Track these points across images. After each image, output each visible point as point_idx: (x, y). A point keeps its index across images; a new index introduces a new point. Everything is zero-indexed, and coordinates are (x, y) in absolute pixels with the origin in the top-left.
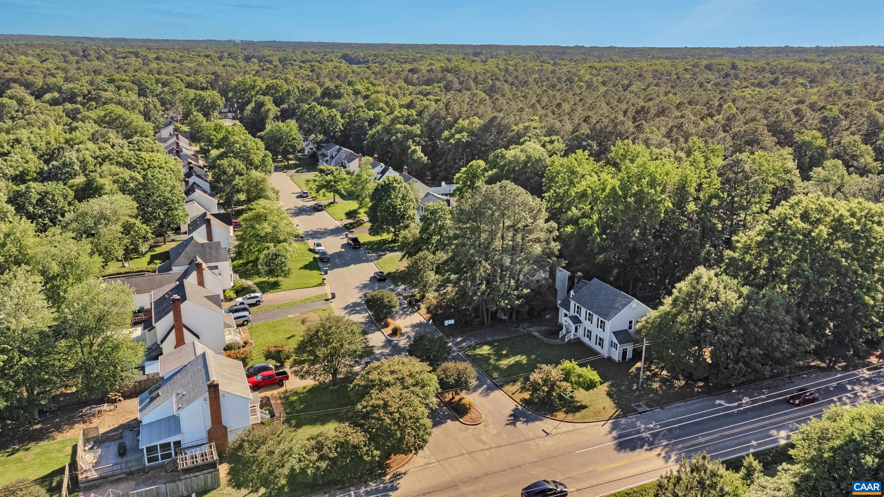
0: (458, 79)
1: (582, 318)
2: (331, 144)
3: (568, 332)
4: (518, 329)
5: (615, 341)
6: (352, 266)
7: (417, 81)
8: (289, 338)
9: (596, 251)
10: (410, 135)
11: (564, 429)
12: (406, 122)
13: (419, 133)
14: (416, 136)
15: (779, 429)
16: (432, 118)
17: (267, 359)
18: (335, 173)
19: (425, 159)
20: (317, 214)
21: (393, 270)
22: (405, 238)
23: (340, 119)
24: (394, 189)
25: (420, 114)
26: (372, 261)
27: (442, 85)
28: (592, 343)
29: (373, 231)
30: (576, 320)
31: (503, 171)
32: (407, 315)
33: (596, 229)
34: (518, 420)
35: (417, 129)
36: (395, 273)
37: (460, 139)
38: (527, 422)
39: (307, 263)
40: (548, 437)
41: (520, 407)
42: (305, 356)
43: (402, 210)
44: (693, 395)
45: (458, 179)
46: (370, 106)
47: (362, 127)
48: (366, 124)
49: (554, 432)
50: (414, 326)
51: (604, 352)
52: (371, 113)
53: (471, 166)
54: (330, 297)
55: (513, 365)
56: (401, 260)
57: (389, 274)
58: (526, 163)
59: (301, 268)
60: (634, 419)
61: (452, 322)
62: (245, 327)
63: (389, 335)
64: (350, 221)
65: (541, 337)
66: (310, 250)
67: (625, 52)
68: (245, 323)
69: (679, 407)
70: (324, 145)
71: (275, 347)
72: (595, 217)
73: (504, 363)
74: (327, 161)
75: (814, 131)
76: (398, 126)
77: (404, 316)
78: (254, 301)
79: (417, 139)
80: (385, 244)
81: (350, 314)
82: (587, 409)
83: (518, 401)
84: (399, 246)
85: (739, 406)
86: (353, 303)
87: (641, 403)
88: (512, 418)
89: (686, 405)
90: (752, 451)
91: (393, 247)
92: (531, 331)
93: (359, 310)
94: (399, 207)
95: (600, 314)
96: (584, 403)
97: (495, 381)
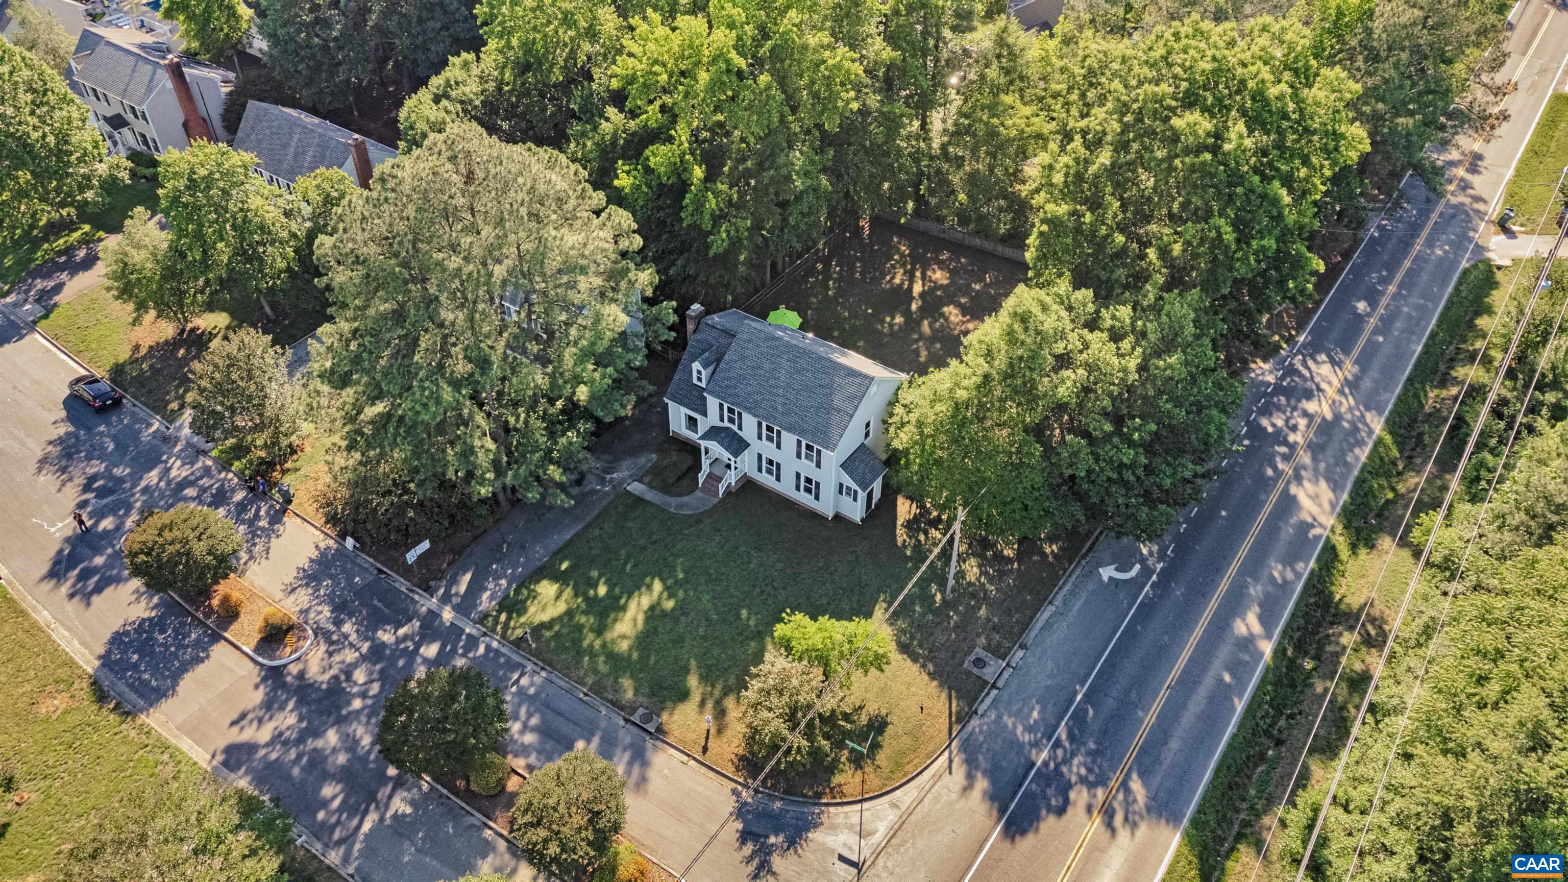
1: (748, 433)
5: (848, 482)
11: (882, 830)
21: (124, 355)
26: (31, 327)
28: (786, 487)
30: (735, 441)
32: (269, 533)
33: (697, 170)
34: (771, 850)
36: (134, 360)
38: (792, 844)
41: (745, 795)
43: (51, 139)
44: (1053, 574)
49: (867, 849)
50: (312, 576)
51: (826, 506)
60: (994, 714)
61: (424, 547)
63: (259, 648)
65: (651, 496)
73: (624, 631)
77: (259, 547)
80: (36, 244)
81: (87, 598)
82: (890, 730)
83: (730, 771)
84: (86, 241)
85: (1147, 572)
86: (67, 540)
87: (979, 652)
88: (748, 849)
89: (1060, 613)
90: (1240, 706)
91: (69, 250)
92: (621, 482)
93: (107, 566)
94: (35, 135)
95: (801, 432)
96: (872, 708)
97: (635, 718)
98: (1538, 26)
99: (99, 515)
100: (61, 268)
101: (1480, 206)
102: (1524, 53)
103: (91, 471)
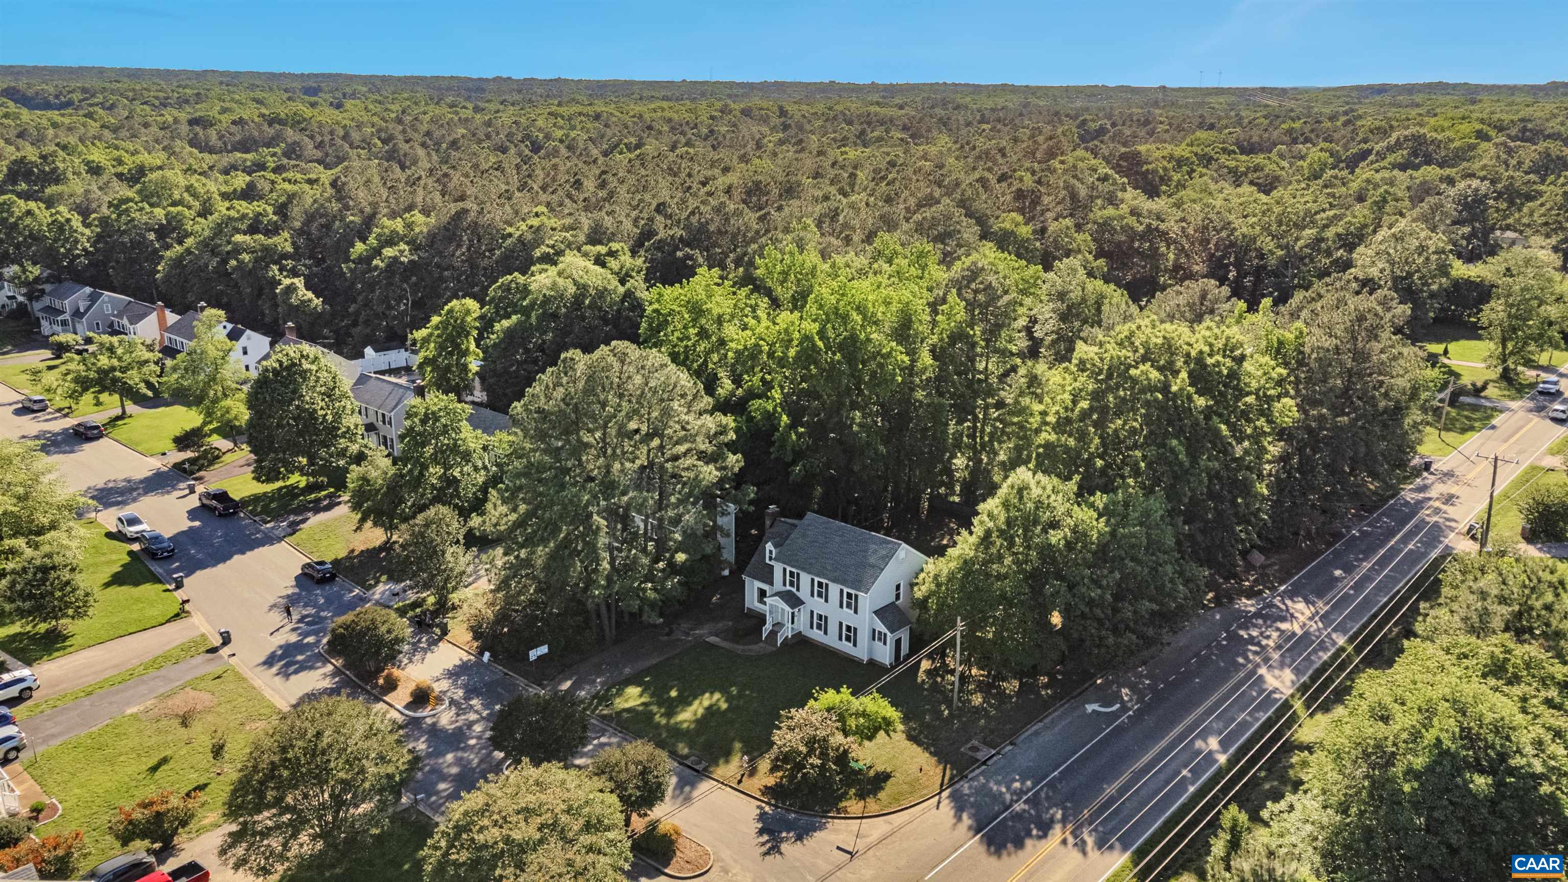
0: (312, 137)
1: (804, 593)
2: (67, 284)
3: (778, 625)
4: (673, 637)
5: (881, 627)
6: (236, 558)
7: (220, 144)
8: (154, 769)
9: (789, 458)
10: (268, 256)
11: (875, 835)
12: (253, 229)
13: (290, 249)
14: (286, 256)
15: (1204, 736)
16: (310, 218)
17: (125, 843)
18: (120, 351)
19: (317, 302)
20: (87, 447)
21: (342, 554)
22: (365, 479)
23: (81, 229)
24: (304, 374)
25: (282, 210)
26: (280, 539)
27: (277, 150)
28: (831, 640)
29: (263, 473)
30: (794, 601)
31: (528, 317)
32: (425, 651)
33: (785, 418)
34: (782, 840)
35: (283, 242)
36: (349, 558)
37: (395, 259)
38: (799, 838)
39: (117, 568)
40: (855, 861)
41: (767, 809)
42: (265, 818)
43: (330, 418)
44: (1046, 705)
45: (426, 340)
46: (150, 197)
47: (140, 244)
48: (152, 236)
49: (861, 845)
50: (453, 674)
51: (861, 651)
52: (159, 213)
53: (451, 311)
54: (217, 641)
55: (704, 716)
56: (359, 529)
57: (336, 562)
58: (578, 301)
59: (107, 585)
60: (982, 780)
61: (544, 650)
62: (16, 766)
63: (407, 707)
64: (189, 454)
65: (723, 645)
66: (109, 535)
67: (587, 88)
68: (12, 755)
69: (1036, 733)
70: (48, 287)
71: (144, 805)
72: (777, 394)
73: (687, 716)
74: (64, 323)
75: (1014, 214)
76: (239, 238)
77: (418, 656)
78: (14, 691)
79: (289, 263)
81: (287, 676)
82: (892, 780)
83: (758, 795)
84: (329, 496)
85: (1124, 709)
86: (281, 647)
87: (975, 742)
88: (766, 838)
89: (1046, 728)
90: (1192, 789)
91: (318, 501)
92: (701, 636)
93: (304, 661)
94: (321, 413)
95: (844, 582)
96: (880, 768)
97: (688, 762)
98: (1521, 428)
99: (306, 634)
100: (309, 510)
101: (1453, 524)
102: (1505, 441)
103: (305, 612)
